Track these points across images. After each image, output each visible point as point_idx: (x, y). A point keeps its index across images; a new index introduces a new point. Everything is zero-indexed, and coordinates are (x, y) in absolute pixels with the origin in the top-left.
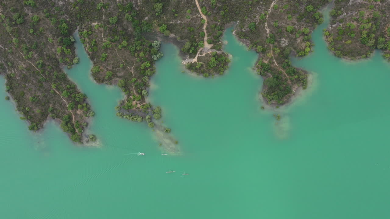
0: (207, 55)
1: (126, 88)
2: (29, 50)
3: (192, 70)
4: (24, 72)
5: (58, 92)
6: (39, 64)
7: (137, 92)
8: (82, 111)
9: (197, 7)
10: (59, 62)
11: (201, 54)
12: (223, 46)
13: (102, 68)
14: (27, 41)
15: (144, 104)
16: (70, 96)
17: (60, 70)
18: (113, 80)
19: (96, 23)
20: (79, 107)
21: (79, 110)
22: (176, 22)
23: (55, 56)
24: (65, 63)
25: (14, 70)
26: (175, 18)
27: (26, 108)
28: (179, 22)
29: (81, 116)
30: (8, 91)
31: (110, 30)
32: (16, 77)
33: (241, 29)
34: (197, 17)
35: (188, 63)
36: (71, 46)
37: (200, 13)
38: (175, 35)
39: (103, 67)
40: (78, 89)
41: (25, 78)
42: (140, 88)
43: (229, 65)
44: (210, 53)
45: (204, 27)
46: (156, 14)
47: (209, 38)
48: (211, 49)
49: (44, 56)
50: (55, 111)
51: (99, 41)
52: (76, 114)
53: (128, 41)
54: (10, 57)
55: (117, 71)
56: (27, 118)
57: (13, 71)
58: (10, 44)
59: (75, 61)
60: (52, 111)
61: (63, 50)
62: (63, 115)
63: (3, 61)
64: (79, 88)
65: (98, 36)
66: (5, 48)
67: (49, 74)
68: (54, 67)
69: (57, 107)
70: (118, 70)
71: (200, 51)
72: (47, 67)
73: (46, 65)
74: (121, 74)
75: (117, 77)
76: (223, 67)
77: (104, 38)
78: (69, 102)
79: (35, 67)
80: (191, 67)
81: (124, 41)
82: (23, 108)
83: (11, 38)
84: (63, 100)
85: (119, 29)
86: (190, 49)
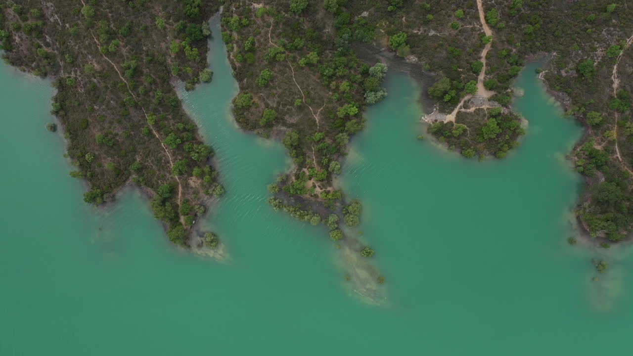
0: (478, 112)
1: (298, 149)
2: (112, 35)
3: (442, 138)
4: (95, 80)
5: (158, 132)
6: (129, 68)
7: (320, 163)
8: (199, 181)
9: (477, 7)
10: (169, 72)
11: (466, 106)
12: (513, 100)
13: (256, 100)
14: (112, 16)
15: (329, 189)
16: (179, 147)
17: (170, 90)
18: (275, 128)
19: (261, 5)
20: (194, 173)
21: (194, 178)
22: (425, 31)
23: (163, 58)
24: (182, 76)
25: (76, 72)
26: (427, 23)
27: (87, 156)
28: (432, 33)
29: (196, 193)
30: (56, 113)
31: (287, 23)
32: (76, 87)
33: (559, 69)
34: (473, 29)
35: (436, 121)
36: (201, 42)
37: (480, 23)
38: (419, 58)
39: (260, 98)
40: (198, 135)
41: (94, 93)
42: (328, 156)
43: (519, 140)
44: (485, 109)
45: (484, 53)
46: (390, 8)
47: (488, 76)
48: (489, 100)
49: (141, 54)
50: (144, 171)
51: (261, 44)
52: (186, 186)
53: (319, 54)
54: (71, 43)
55: (287, 113)
56: (86, 176)
57: (73, 73)
58: (76, 17)
59: (203, 76)
60: (139, 171)
61: (182, 50)
62: (159, 182)
63: (57, 49)
64: (202, 133)
65: (260, 33)
66: (63, 22)
67: (146, 93)
68: (158, 81)
69: (151, 164)
70: (288, 109)
71: (465, 102)
72: (143, 78)
73: (142, 73)
74: (294, 120)
75: (285, 124)
76: (507, 142)
77: (272, 38)
78: (176, 159)
79: (119, 72)
80: (441, 132)
81: (313, 51)
82: (80, 154)
83: (79, 4)
84: (165, 152)
85: (306, 26)
86: (446, 93)
